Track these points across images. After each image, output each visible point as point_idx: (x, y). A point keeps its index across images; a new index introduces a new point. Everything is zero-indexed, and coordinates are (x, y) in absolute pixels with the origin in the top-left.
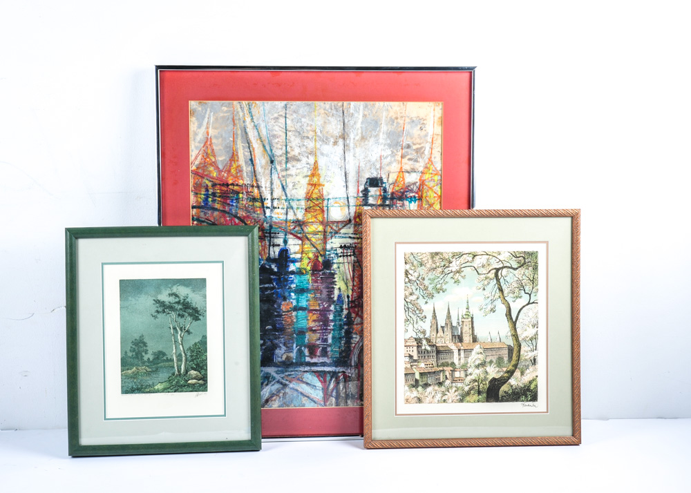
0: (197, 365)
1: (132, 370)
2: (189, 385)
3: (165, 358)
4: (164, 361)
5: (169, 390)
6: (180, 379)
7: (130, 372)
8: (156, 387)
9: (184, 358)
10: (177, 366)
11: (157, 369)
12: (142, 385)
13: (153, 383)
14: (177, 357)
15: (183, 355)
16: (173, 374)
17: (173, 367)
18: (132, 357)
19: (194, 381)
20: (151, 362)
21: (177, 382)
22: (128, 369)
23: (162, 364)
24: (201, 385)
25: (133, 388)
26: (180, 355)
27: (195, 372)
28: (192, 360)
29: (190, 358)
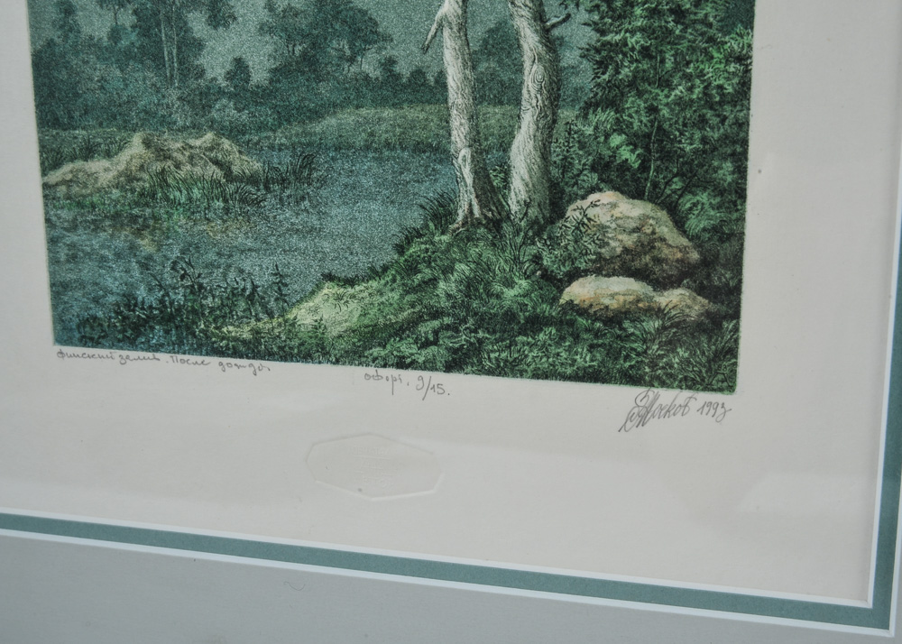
0: (655, 142)
1: (124, 156)
2: (571, 322)
3: (369, 65)
4: (362, 91)
5: (407, 348)
6: (501, 264)
7: (103, 170)
8: (303, 316)
9: (533, 77)
10: (475, 140)
11: (308, 162)
12: (197, 290)
13: (281, 280)
14: (471, 61)
15: (530, 40)
16: (441, 213)
17: (440, 152)
18: (112, 51)
19: (616, 290)
20: (262, 96)
21: (470, 286)
22: (89, 152)
23: (348, 118)
24: (677, 330)
25: (130, 300)
26: (501, 43)
27: (632, 210)
28: (610, 98)
29: (584, 78)
